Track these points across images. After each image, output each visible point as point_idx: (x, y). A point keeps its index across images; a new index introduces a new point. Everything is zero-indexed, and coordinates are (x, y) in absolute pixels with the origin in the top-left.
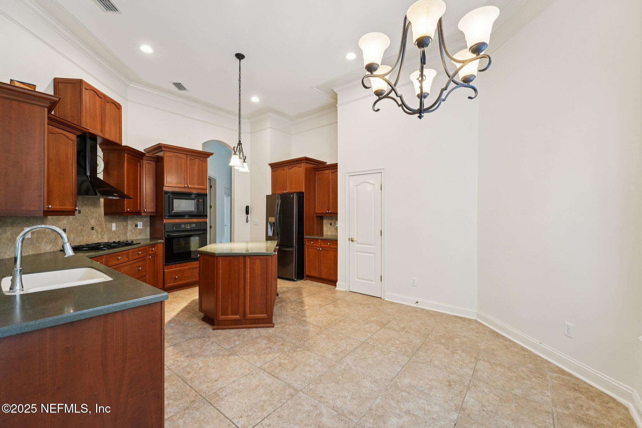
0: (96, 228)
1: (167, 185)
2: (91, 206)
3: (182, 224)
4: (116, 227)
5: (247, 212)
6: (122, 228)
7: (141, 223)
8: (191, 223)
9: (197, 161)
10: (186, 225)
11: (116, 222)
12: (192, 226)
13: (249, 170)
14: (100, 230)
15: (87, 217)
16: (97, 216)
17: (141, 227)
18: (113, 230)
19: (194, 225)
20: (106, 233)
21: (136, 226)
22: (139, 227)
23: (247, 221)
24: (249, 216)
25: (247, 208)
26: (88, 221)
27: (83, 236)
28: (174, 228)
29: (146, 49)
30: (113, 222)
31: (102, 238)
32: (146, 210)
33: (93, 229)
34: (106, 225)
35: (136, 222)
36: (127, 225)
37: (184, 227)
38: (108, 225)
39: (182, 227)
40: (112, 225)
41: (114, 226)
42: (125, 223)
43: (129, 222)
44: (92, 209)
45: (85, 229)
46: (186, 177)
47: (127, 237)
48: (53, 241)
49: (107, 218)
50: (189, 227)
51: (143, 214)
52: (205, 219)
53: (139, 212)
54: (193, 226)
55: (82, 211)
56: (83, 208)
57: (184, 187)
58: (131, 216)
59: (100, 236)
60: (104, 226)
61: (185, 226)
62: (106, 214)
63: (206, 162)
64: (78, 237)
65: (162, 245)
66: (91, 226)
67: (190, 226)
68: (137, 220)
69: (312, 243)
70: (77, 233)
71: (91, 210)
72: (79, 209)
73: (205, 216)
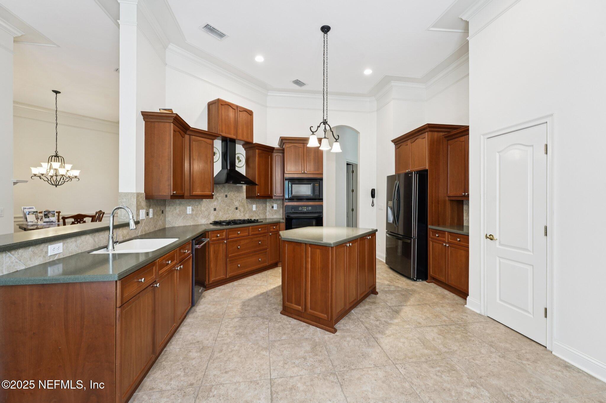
0: (240, 208)
1: (288, 172)
2: (235, 191)
4: (256, 207)
5: (373, 196)
6: (261, 208)
7: (276, 205)
8: (307, 206)
10: (303, 208)
11: (256, 204)
12: (308, 208)
13: (341, 150)
14: (242, 210)
15: (232, 199)
16: (240, 199)
17: (276, 209)
18: (254, 210)
19: (310, 208)
20: (248, 212)
21: (273, 207)
22: (274, 209)
23: (373, 205)
24: (375, 199)
25: (373, 191)
26: (233, 203)
27: (229, 214)
28: (293, 210)
29: (259, 59)
30: (254, 204)
31: (244, 215)
32: (275, 194)
33: (237, 208)
34: (248, 206)
35: (272, 204)
36: (266, 207)
37: (301, 209)
38: (250, 206)
39: (300, 209)
40: (252, 206)
41: (254, 207)
42: (264, 205)
43: (268, 204)
44: (237, 194)
45: (230, 209)
46: (303, 164)
47: (266, 216)
48: (207, 216)
49: (249, 200)
50: (305, 210)
51: (273, 197)
52: (321, 202)
53: (270, 196)
55: (228, 196)
56: (229, 193)
57: (301, 173)
58: (269, 199)
59: (242, 214)
60: (246, 207)
61: (302, 209)
62: (247, 198)
64: (225, 215)
65: (283, 224)
66: (235, 207)
67: (306, 209)
68: (273, 202)
69: (437, 235)
70: (224, 212)
71: (236, 195)
72: (226, 194)
73: (321, 200)
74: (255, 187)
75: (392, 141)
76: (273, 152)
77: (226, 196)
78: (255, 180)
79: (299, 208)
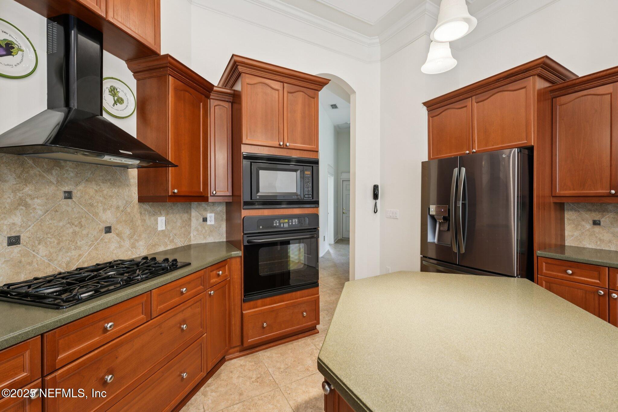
0: (118, 227)
1: (247, 142)
2: (103, 183)
3: (274, 219)
4: (167, 223)
5: (376, 196)
6: (179, 224)
7: (213, 215)
8: (290, 217)
9: (300, 97)
10: (282, 221)
11: (167, 214)
12: (292, 222)
14: (127, 232)
15: (91, 205)
16: (121, 203)
17: (213, 223)
18: (160, 229)
19: (295, 221)
20: (144, 236)
21: (205, 220)
22: (209, 223)
23: (376, 211)
24: (378, 201)
25: (376, 188)
26: (96, 214)
27: (77, 248)
28: (261, 227)
30: (161, 215)
31: (133, 246)
32: (214, 192)
33: (108, 230)
34: (143, 221)
35: (204, 213)
36: (190, 219)
37: (278, 224)
38: (149, 221)
39: (275, 225)
40: (156, 221)
41: (161, 222)
42: (185, 216)
43: (194, 213)
44: (107, 189)
45: (84, 232)
46: (281, 126)
47: (190, 240)
49: (146, 206)
50: (286, 225)
51: (211, 199)
52: (315, 209)
53: (203, 196)
54: (294, 223)
55: (76, 194)
56: (80, 187)
57: (278, 146)
58: (196, 203)
59: (127, 244)
60: (139, 222)
61: (280, 224)
62: (142, 199)
63: (315, 97)
64: (61, 253)
65: (238, 260)
66: (102, 226)
67: (288, 223)
68: (205, 210)
70: (58, 244)
71: (105, 192)
72: (67, 189)
73: (316, 203)
74: (167, 173)
75: (425, 104)
76: (208, 97)
77: (69, 195)
78: (166, 153)
79: (273, 223)
